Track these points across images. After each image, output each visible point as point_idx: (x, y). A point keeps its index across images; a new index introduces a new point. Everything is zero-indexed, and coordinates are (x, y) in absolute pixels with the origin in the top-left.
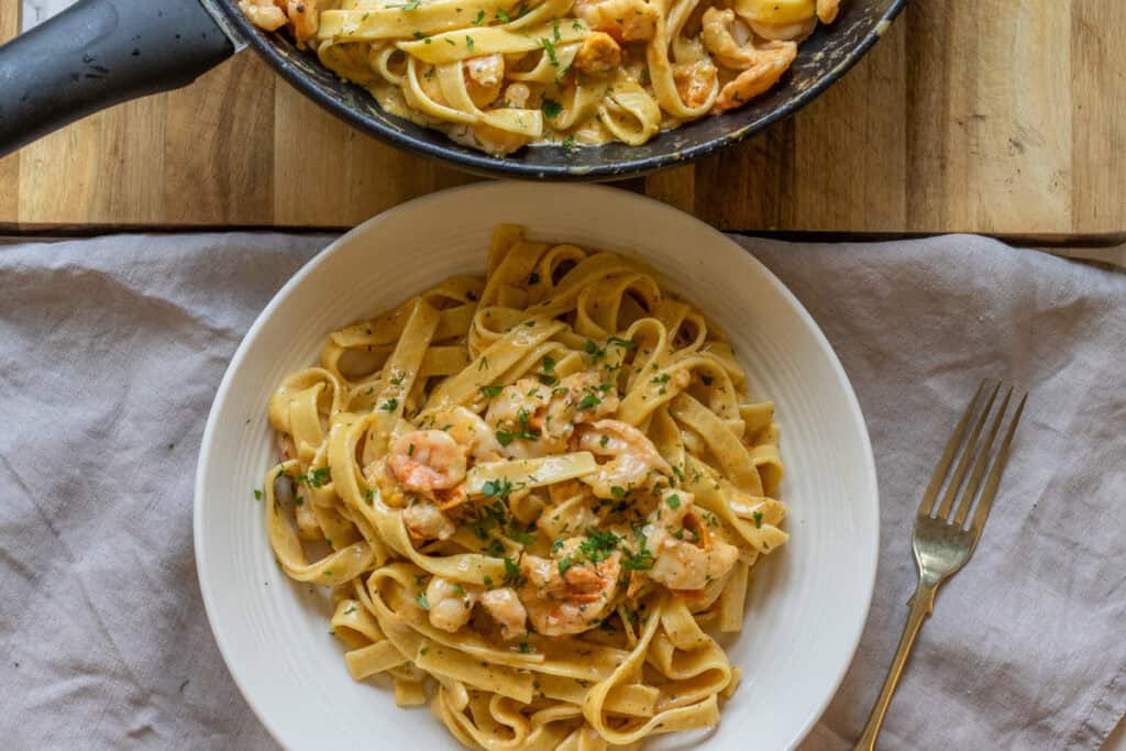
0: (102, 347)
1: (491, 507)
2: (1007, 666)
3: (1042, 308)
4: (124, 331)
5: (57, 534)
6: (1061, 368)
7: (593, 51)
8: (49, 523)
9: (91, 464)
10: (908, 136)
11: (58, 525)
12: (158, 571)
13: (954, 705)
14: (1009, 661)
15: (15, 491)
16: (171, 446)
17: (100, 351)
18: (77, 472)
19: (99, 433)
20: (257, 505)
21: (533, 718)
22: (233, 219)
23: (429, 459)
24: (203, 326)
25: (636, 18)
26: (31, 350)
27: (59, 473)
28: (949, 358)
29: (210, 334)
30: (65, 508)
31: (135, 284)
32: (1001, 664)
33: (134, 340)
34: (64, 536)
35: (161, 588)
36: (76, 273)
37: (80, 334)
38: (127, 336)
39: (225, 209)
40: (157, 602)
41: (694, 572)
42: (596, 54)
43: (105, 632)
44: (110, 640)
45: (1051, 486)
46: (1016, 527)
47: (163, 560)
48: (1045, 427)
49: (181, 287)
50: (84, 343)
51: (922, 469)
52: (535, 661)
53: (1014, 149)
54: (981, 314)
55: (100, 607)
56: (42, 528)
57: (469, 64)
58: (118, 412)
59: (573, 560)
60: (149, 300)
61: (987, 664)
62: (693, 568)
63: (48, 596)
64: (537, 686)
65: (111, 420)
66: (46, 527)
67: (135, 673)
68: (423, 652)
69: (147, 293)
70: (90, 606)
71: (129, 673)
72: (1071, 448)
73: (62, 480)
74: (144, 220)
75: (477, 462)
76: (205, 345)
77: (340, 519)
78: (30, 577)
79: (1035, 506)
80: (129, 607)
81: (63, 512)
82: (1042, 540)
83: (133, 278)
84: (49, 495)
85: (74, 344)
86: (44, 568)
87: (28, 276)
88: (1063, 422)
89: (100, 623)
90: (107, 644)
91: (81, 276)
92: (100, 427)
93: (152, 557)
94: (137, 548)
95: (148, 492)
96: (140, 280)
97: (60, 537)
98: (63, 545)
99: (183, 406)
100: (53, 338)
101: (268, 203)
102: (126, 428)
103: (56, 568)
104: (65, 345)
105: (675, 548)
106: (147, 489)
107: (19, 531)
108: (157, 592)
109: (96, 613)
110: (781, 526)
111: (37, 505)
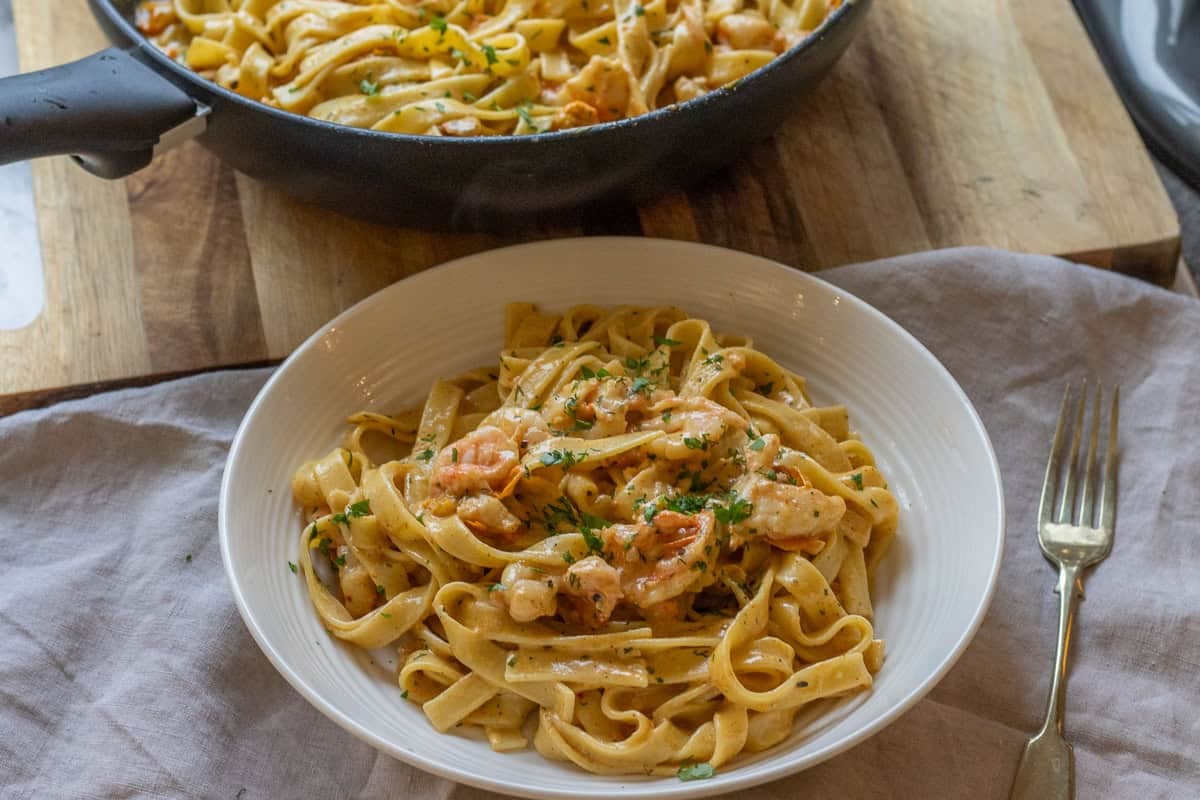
0: (100, 501)
1: (556, 505)
2: (1187, 620)
3: (1105, 307)
4: (121, 480)
5: (70, 677)
6: (1147, 374)
7: (569, 116)
8: (61, 666)
9: (101, 599)
10: (917, 202)
11: (70, 668)
12: (191, 673)
13: (1141, 682)
14: (1186, 614)
15: (19, 641)
16: (189, 558)
17: (97, 505)
18: (87, 610)
19: (107, 571)
20: (294, 578)
21: (655, 714)
22: (225, 360)
23: (476, 457)
24: (208, 441)
25: (607, 75)
26: (21, 526)
27: (65, 613)
28: (1022, 371)
29: (216, 449)
30: (78, 649)
31: (127, 416)
32: (1179, 619)
33: (134, 486)
34: (81, 678)
35: (198, 690)
36: (62, 420)
37: (74, 494)
38: (126, 484)
39: (215, 355)
40: (196, 704)
41: (798, 509)
42: (573, 120)
43: (139, 748)
44: (147, 754)
45: (1175, 473)
46: (1151, 516)
47: (197, 660)
48: (1149, 430)
49: (178, 412)
50: (80, 501)
51: (1028, 486)
52: (641, 638)
53: (1031, 197)
54: (1044, 316)
55: (129, 725)
56: (54, 672)
57: (445, 125)
58: (125, 551)
59: (659, 506)
60: (145, 429)
61: (1163, 623)
62: (796, 505)
63: (69, 740)
64: (651, 671)
65: (118, 558)
66: (58, 671)
67: (180, 779)
68: (512, 664)
69: (141, 422)
70: (119, 729)
71: (175, 782)
72: (1183, 440)
73: (71, 620)
74: (130, 374)
75: (530, 447)
76: (211, 462)
77: (389, 562)
78: (46, 724)
79: (1164, 493)
80: (164, 715)
81: (75, 655)
82: (1183, 524)
83: (123, 411)
84: (58, 637)
85: (67, 506)
86: (61, 714)
87: (10, 438)
88: (1167, 419)
89: (133, 741)
90: (145, 760)
91: (66, 423)
92: (106, 565)
93: (183, 659)
94: (165, 656)
95: (169, 601)
96: (132, 412)
97: (76, 681)
98: (81, 688)
99: (196, 519)
100: (45, 506)
101: (259, 342)
102: (135, 562)
103: (74, 712)
104: (58, 510)
105: (771, 487)
106: (167, 599)
107: (25, 675)
108: (193, 694)
109: (125, 732)
110: (885, 488)
111: (44, 649)
